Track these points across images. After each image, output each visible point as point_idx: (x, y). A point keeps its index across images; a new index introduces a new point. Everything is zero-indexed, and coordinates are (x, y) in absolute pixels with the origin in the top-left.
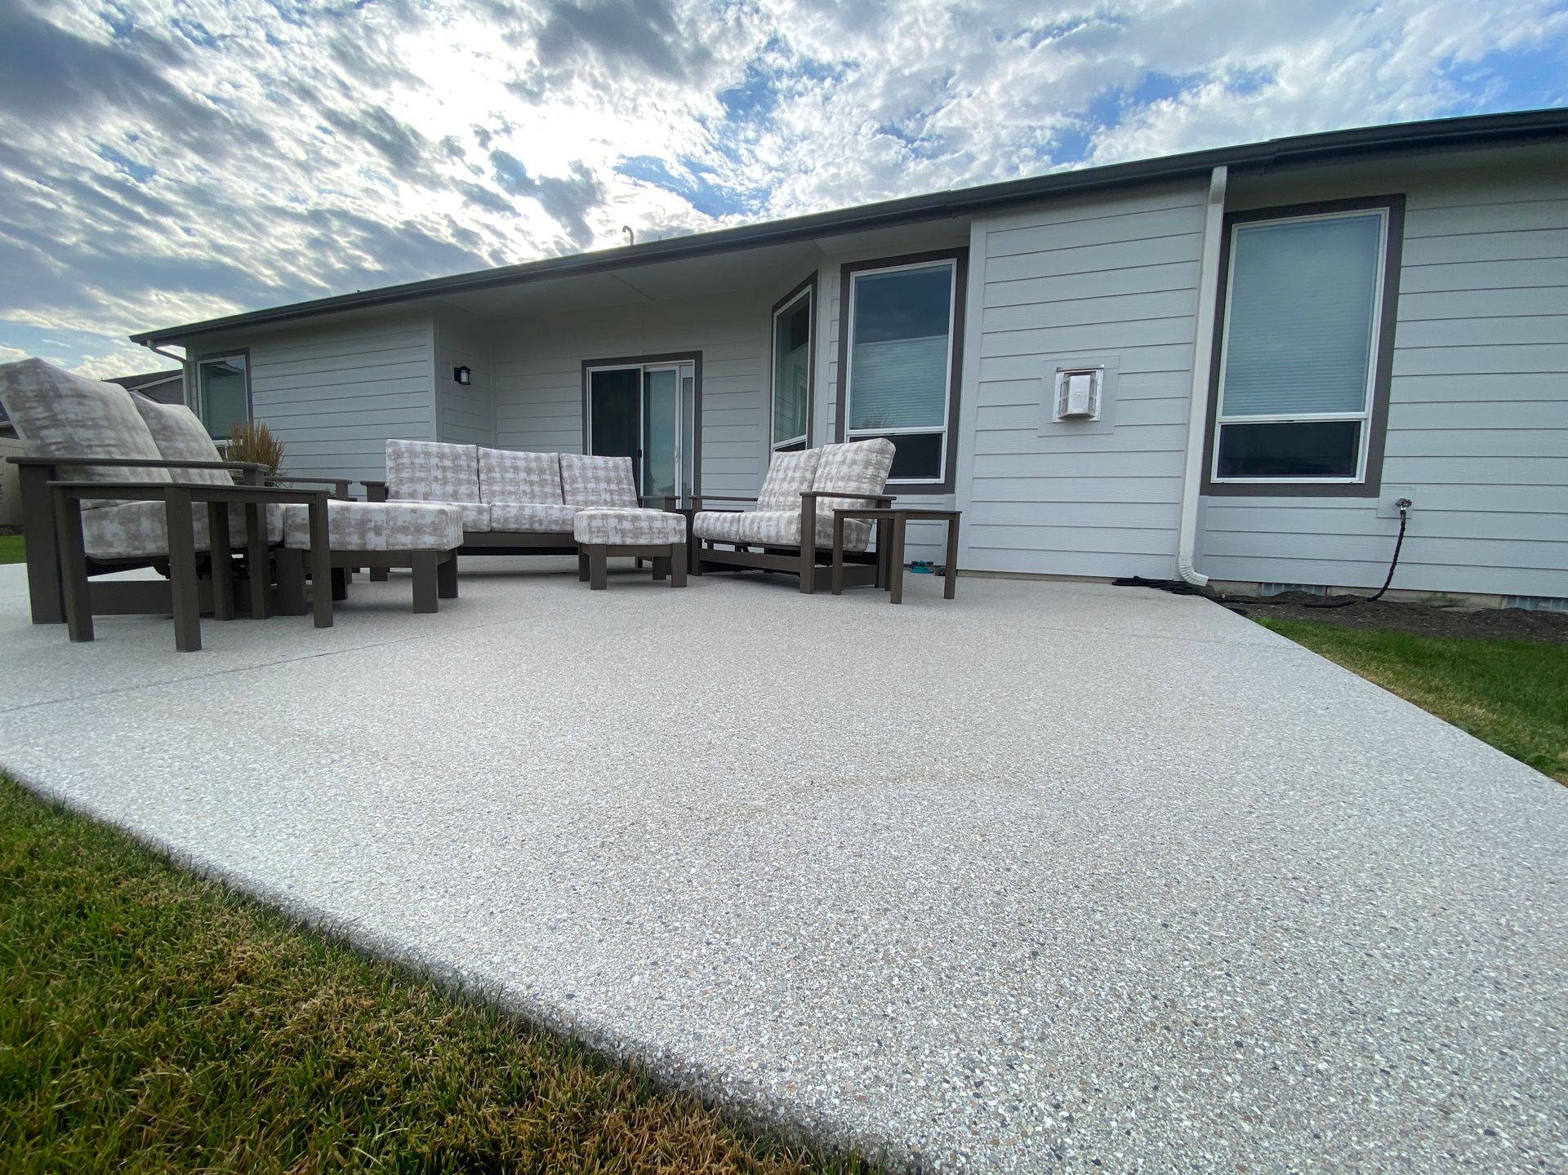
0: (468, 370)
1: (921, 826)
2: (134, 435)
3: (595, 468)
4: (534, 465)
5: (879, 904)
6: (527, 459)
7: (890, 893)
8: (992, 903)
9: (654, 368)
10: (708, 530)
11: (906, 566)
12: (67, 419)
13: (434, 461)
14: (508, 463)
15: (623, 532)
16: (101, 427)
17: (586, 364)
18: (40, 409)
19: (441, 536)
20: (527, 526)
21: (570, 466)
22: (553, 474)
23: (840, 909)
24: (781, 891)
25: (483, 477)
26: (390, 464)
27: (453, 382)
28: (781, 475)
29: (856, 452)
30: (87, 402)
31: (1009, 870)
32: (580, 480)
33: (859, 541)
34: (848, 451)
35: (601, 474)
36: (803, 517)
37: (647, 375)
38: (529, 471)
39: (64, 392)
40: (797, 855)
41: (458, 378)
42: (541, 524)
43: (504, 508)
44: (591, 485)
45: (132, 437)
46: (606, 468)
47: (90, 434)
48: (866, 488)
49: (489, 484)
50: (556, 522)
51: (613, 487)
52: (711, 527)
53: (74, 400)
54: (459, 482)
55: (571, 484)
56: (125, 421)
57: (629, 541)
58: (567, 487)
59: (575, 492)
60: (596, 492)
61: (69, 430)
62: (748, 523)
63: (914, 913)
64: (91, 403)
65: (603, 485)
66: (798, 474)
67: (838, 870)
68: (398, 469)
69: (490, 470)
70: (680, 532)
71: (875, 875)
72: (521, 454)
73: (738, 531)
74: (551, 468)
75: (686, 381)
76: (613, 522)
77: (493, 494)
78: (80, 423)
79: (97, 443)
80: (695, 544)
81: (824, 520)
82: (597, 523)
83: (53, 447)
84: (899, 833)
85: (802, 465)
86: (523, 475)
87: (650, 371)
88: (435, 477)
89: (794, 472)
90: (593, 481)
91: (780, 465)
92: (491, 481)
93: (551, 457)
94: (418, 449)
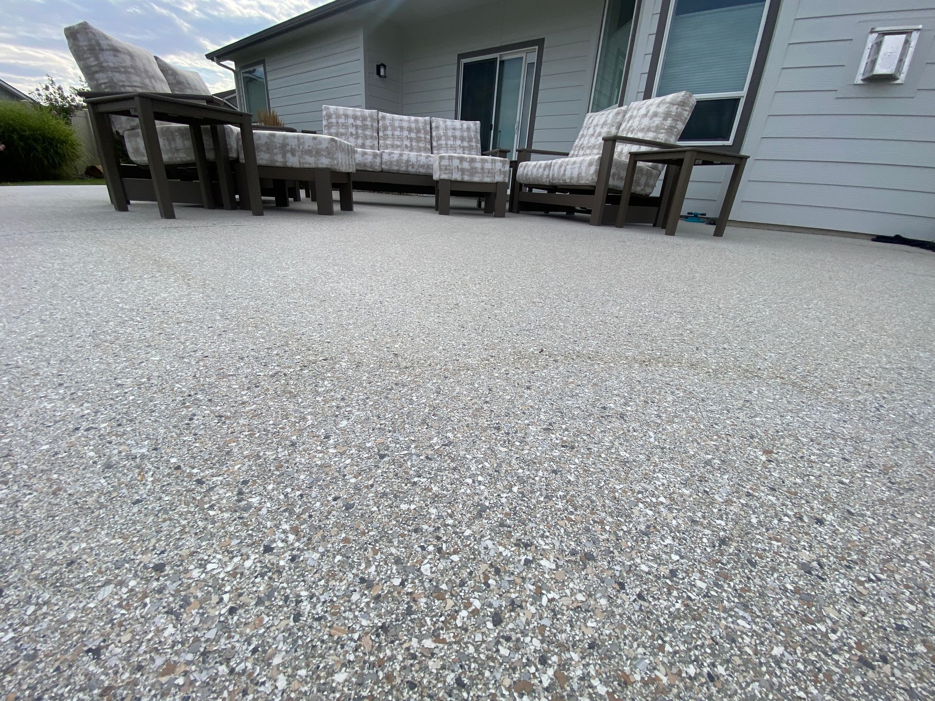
0: (385, 67)
1: (671, 422)
2: (153, 81)
3: (454, 129)
4: (413, 125)
5: (578, 542)
6: (409, 121)
7: (601, 522)
8: (797, 590)
9: (508, 56)
10: (527, 175)
11: (681, 217)
12: (108, 66)
13: (351, 121)
14: (397, 124)
15: (463, 171)
16: (130, 73)
17: (461, 56)
18: (92, 59)
19: (332, 158)
20: (404, 169)
21: (437, 127)
22: (426, 133)
23: (509, 535)
24: (433, 480)
25: (381, 134)
26: (325, 123)
27: (375, 75)
28: (591, 131)
29: (658, 106)
30: (119, 54)
31: (820, 522)
32: (443, 138)
33: (646, 185)
34: (651, 105)
35: (458, 133)
36: (601, 160)
37: (503, 61)
38: (410, 130)
39: (105, 47)
40: (485, 430)
41: (378, 73)
42: (413, 168)
43: (390, 154)
44: (450, 143)
45: (151, 82)
46: (461, 129)
47: (123, 77)
48: (662, 138)
49: (385, 139)
50: (423, 166)
51: (466, 144)
52: (529, 174)
53: (111, 53)
54: (365, 137)
55: (437, 141)
56: (146, 72)
57: (466, 178)
58: (434, 144)
59: (439, 148)
61: (110, 74)
62: (556, 168)
63: (639, 577)
64: (122, 56)
65: (458, 142)
66: (605, 130)
67: (529, 463)
68: (329, 125)
69: (385, 129)
70: (504, 173)
71: (586, 484)
72: (406, 118)
73: (549, 175)
74: (424, 129)
75: (530, 65)
76: (456, 163)
78: (116, 69)
79: (129, 84)
80: (517, 187)
81: (620, 164)
82: (445, 162)
83: (103, 86)
84: (636, 425)
85: (609, 121)
86: (406, 133)
87: (505, 58)
88: (351, 133)
89: (602, 127)
90: (452, 139)
91: (591, 123)
92: (386, 137)
93: (425, 120)
94: (341, 112)
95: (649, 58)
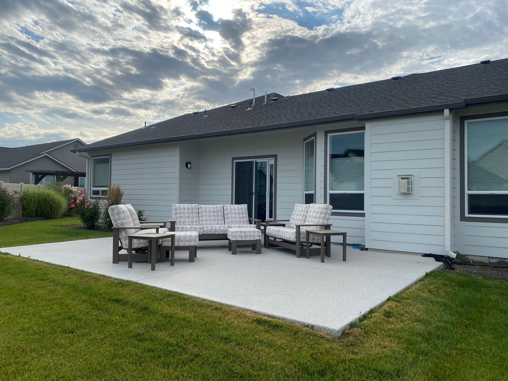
0: (190, 163)
3: (235, 209)
4: (215, 210)
6: (213, 208)
10: (270, 232)
12: (121, 218)
13: (186, 211)
14: (208, 210)
15: (242, 237)
17: (234, 159)
19: (196, 242)
20: (213, 233)
21: (227, 209)
22: (221, 212)
25: (200, 215)
26: (174, 212)
27: (185, 168)
28: (297, 213)
30: (124, 213)
32: (230, 214)
34: (316, 208)
35: (237, 211)
36: (296, 232)
37: (256, 163)
38: (214, 212)
39: (121, 212)
41: (187, 166)
42: (217, 232)
43: (207, 227)
44: (233, 216)
46: (238, 209)
47: (125, 221)
48: (321, 221)
49: (202, 217)
50: (222, 231)
51: (241, 216)
54: (193, 217)
55: (227, 215)
56: (129, 216)
58: (225, 217)
59: (228, 218)
60: (235, 218)
62: (281, 232)
65: (237, 215)
66: (302, 213)
68: (176, 214)
69: (202, 212)
70: (259, 236)
72: (211, 206)
73: (279, 235)
74: (221, 210)
75: (271, 166)
76: (239, 233)
77: (203, 220)
80: (267, 237)
81: (303, 233)
82: (234, 234)
85: (303, 210)
86: (212, 214)
87: (258, 161)
88: (187, 216)
89: (301, 212)
90: (234, 214)
91: (297, 209)
92: (202, 216)
93: (221, 207)
94: (182, 207)
95: (323, 175)
